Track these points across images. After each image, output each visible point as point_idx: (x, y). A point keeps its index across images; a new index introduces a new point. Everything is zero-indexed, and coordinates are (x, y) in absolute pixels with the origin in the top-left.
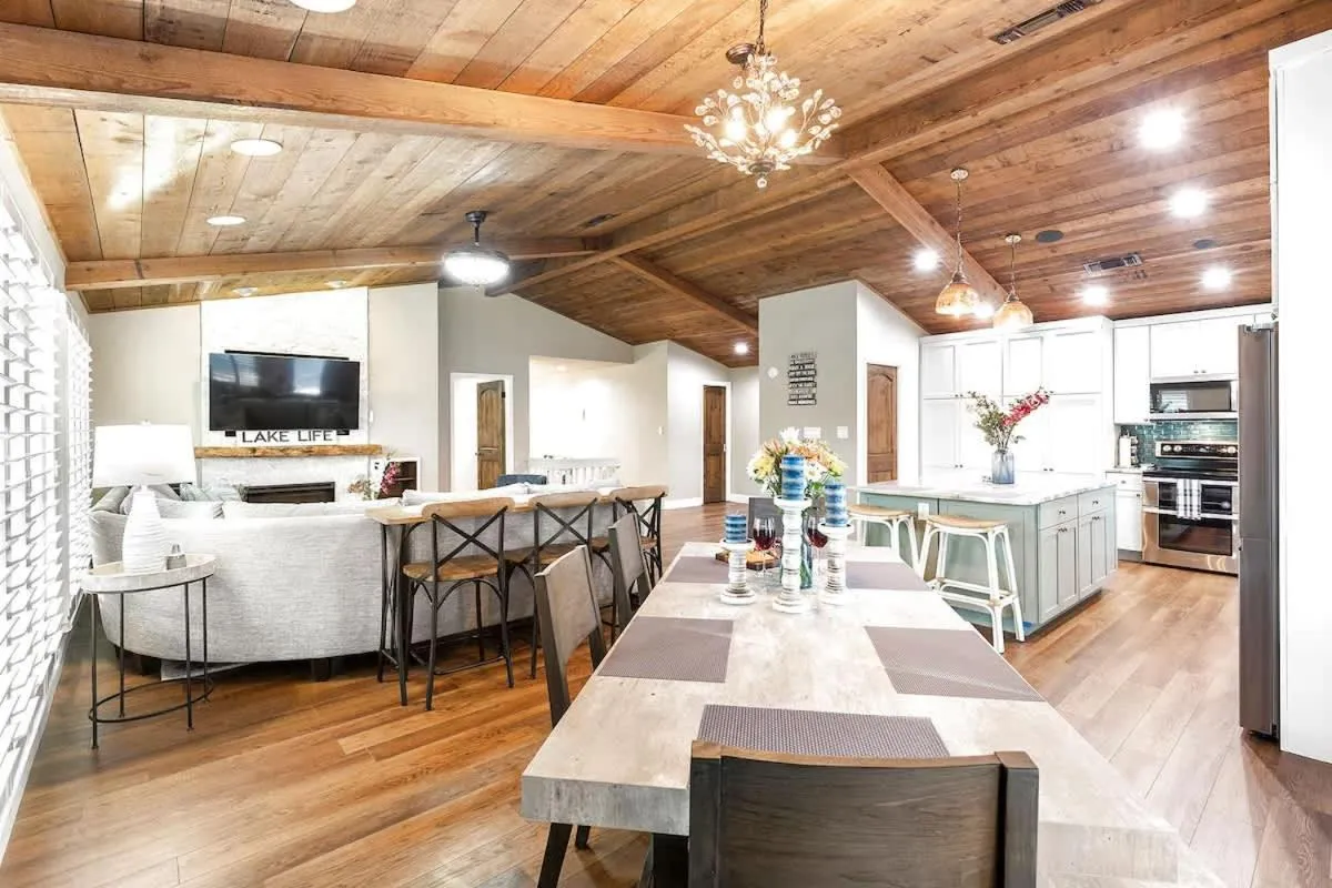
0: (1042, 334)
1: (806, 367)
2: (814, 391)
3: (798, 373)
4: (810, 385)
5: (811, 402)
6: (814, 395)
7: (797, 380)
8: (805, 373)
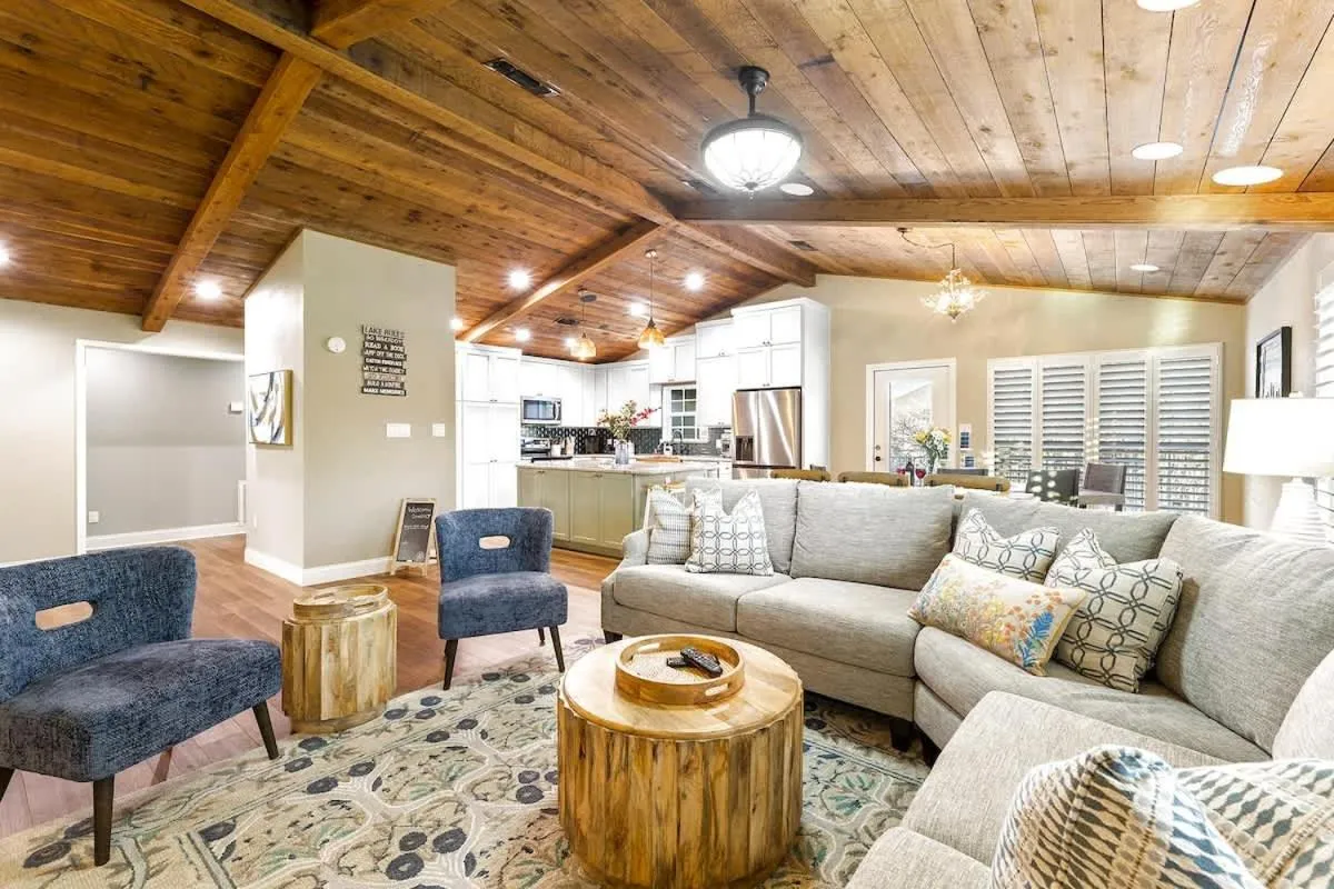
0: (490, 354)
1: (393, 348)
2: (403, 379)
3: (380, 353)
4: (398, 371)
5: (399, 392)
6: (402, 384)
7: (379, 361)
8: (391, 355)
